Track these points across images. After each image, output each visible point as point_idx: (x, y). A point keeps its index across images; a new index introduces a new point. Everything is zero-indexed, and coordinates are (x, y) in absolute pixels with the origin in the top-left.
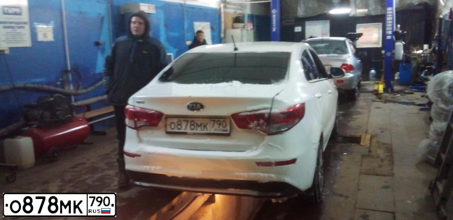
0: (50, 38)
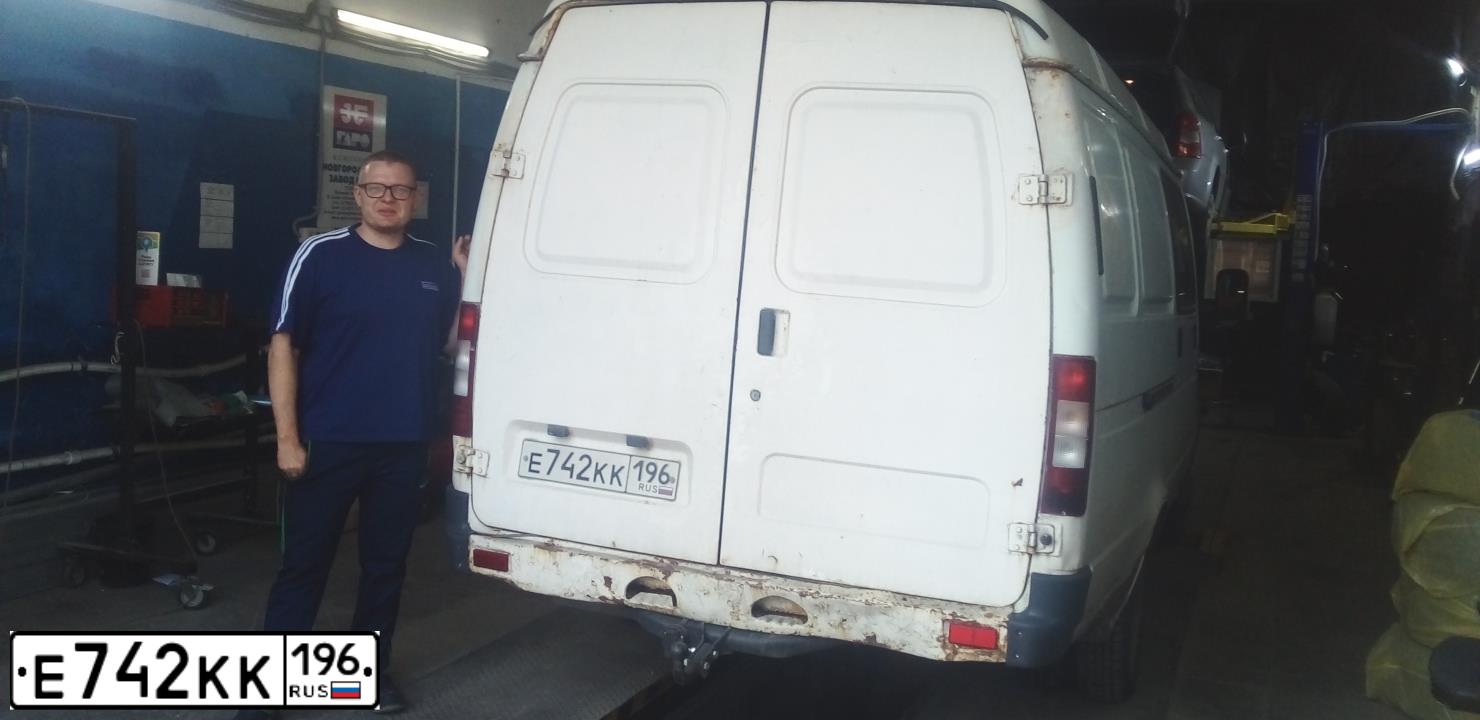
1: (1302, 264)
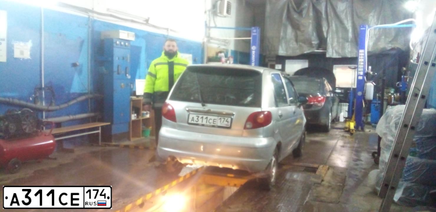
0: (27, 55)
1: (362, 73)
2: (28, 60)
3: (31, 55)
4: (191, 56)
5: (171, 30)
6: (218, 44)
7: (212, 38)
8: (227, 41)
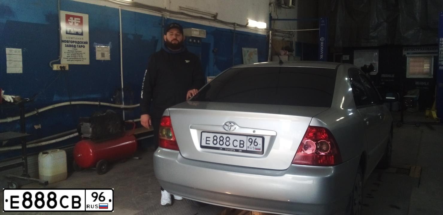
0: (107, 57)
2: (108, 61)
3: (111, 56)
4: (256, 49)
5: (238, 25)
6: (282, 37)
7: (276, 31)
8: (291, 33)
